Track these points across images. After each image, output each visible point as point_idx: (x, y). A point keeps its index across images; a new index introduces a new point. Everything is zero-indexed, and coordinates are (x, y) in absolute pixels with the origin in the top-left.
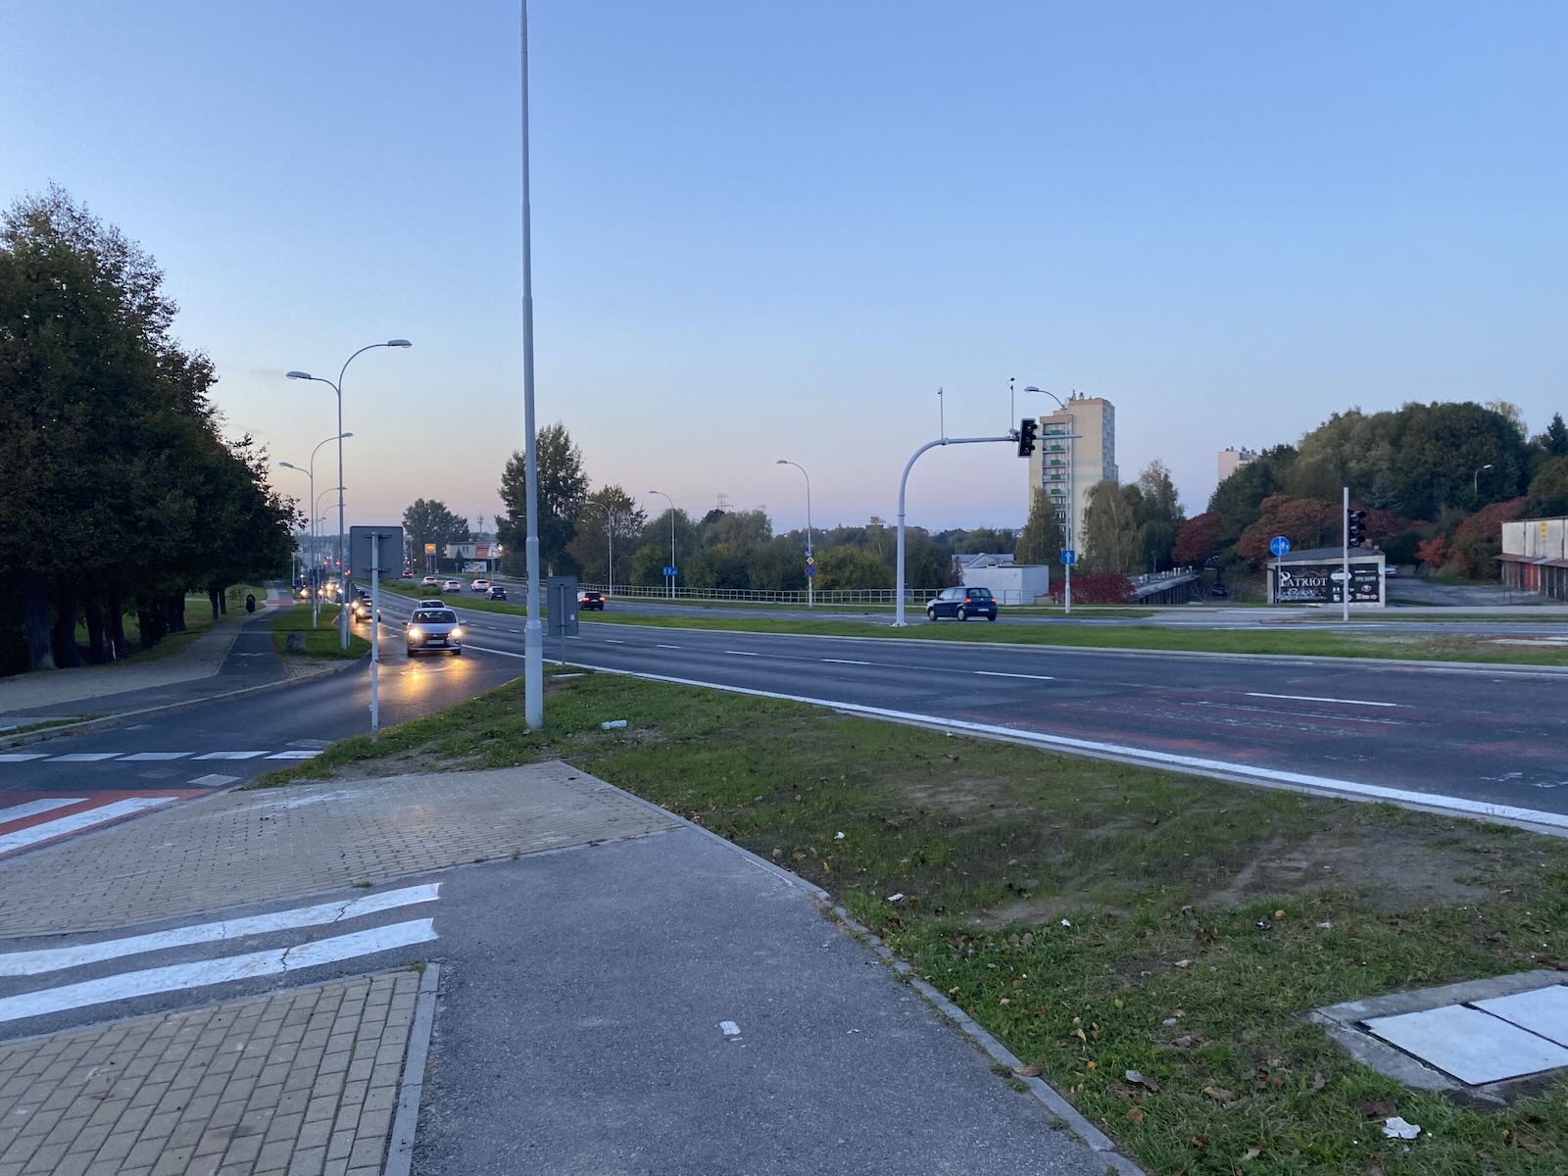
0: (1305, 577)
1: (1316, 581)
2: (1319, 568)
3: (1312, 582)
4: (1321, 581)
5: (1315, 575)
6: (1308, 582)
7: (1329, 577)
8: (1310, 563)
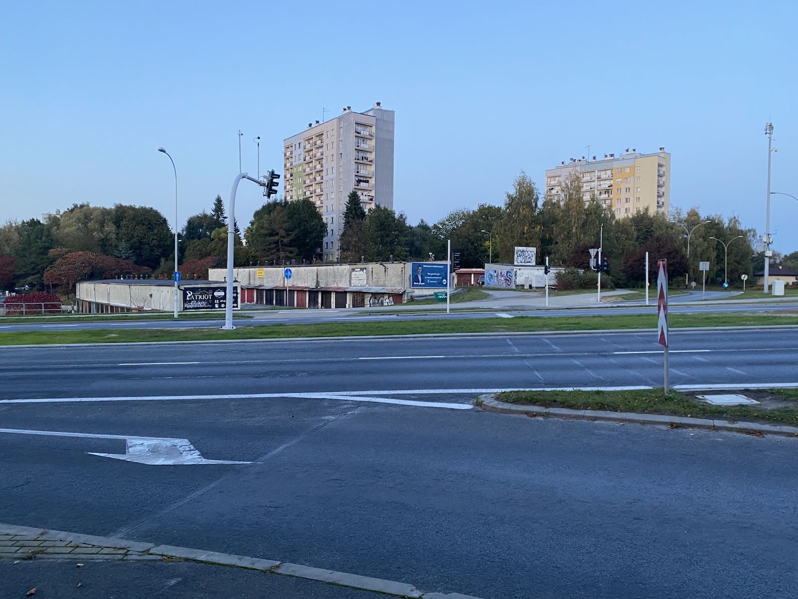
0: (200, 294)
1: (206, 297)
2: (208, 289)
3: (204, 297)
4: (209, 297)
5: (206, 293)
6: (202, 297)
7: (213, 294)
8: (203, 286)
